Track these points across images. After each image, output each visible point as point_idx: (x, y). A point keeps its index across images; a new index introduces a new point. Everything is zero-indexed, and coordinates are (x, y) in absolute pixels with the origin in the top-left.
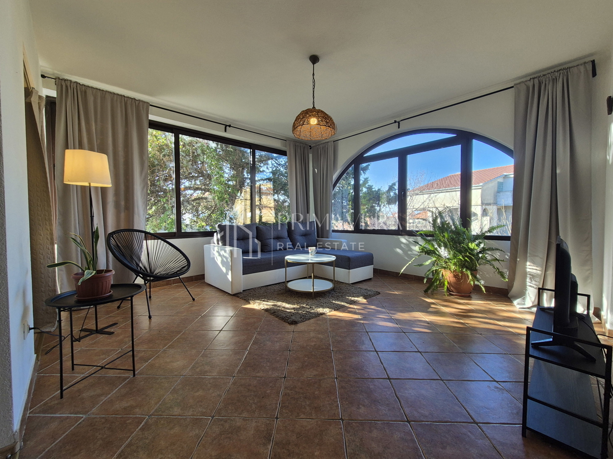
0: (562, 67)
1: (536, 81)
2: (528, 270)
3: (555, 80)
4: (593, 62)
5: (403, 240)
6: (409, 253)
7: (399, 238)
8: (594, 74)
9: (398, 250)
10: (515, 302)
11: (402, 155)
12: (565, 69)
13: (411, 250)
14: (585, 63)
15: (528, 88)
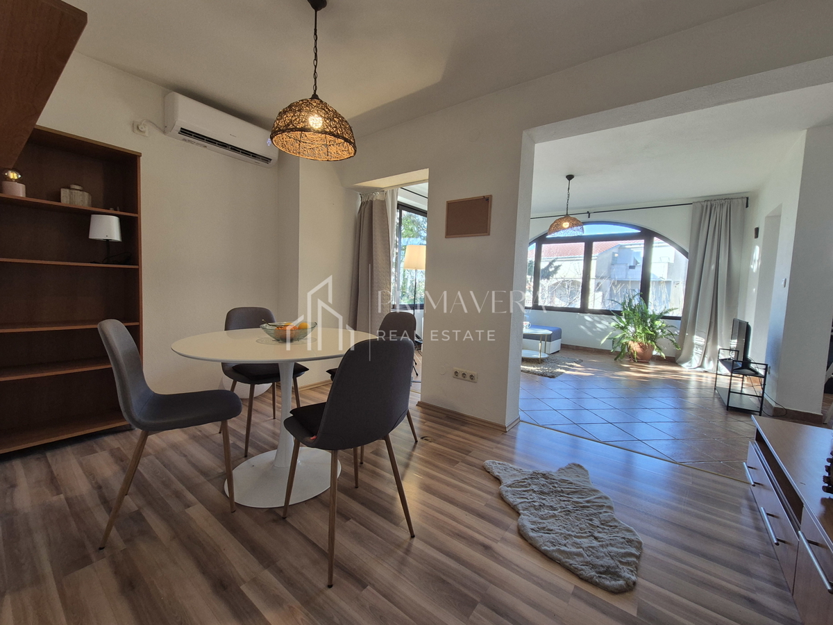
0: (727, 197)
1: (709, 203)
2: (695, 342)
3: (722, 205)
4: (747, 198)
5: (587, 317)
6: (594, 330)
7: (583, 317)
8: (747, 206)
9: (582, 327)
10: (684, 365)
11: (589, 242)
12: (729, 199)
13: (596, 327)
14: (742, 198)
15: (703, 207)
